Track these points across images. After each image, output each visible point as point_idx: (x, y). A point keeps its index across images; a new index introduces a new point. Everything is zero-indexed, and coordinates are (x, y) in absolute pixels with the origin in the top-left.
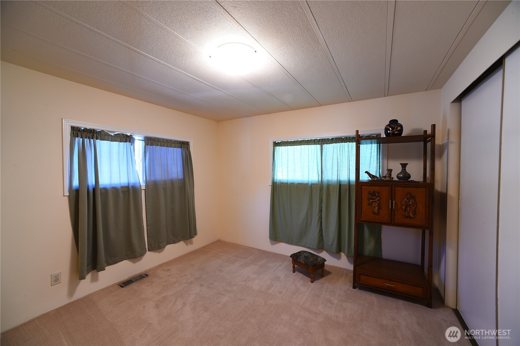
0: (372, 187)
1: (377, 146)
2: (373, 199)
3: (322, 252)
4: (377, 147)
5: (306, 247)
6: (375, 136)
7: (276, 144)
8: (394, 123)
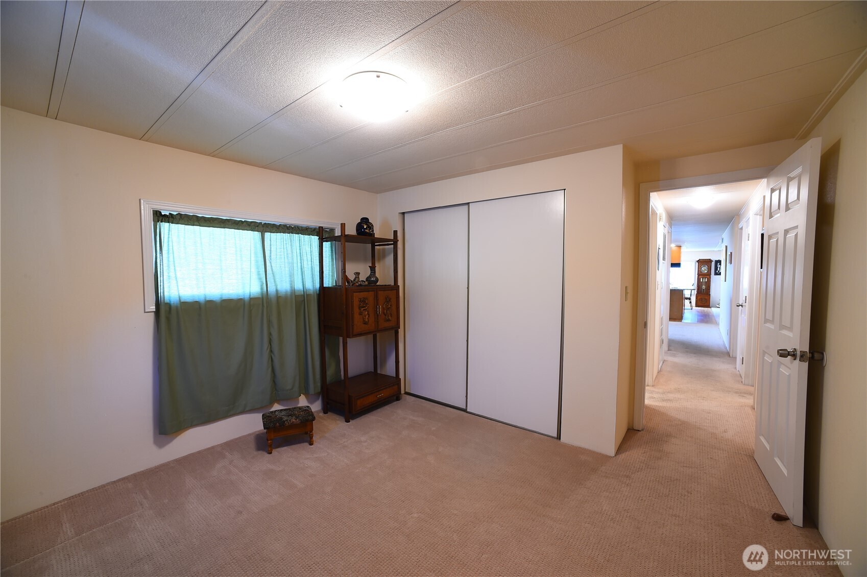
0: (362, 293)
1: (331, 245)
2: (364, 307)
3: (272, 406)
4: (332, 247)
5: (247, 411)
6: (328, 230)
7: (159, 217)
8: (365, 220)
